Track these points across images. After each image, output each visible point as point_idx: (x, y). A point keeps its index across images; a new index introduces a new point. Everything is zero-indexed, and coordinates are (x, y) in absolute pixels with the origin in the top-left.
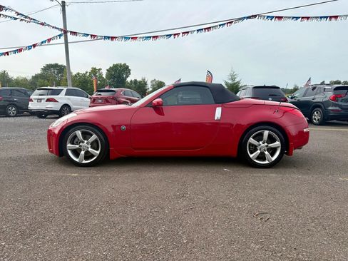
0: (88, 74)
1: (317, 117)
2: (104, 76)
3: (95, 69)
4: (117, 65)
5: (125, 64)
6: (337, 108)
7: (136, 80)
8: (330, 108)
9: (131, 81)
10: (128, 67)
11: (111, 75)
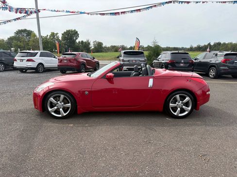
0: (49, 37)
1: (212, 73)
2: (60, 38)
3: (53, 33)
4: (69, 30)
5: (75, 30)
6: (226, 68)
7: (82, 41)
8: (222, 68)
9: (79, 42)
10: (77, 32)
11: (65, 37)
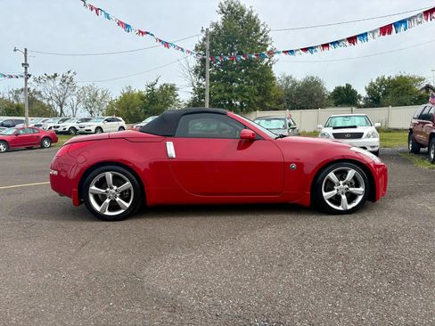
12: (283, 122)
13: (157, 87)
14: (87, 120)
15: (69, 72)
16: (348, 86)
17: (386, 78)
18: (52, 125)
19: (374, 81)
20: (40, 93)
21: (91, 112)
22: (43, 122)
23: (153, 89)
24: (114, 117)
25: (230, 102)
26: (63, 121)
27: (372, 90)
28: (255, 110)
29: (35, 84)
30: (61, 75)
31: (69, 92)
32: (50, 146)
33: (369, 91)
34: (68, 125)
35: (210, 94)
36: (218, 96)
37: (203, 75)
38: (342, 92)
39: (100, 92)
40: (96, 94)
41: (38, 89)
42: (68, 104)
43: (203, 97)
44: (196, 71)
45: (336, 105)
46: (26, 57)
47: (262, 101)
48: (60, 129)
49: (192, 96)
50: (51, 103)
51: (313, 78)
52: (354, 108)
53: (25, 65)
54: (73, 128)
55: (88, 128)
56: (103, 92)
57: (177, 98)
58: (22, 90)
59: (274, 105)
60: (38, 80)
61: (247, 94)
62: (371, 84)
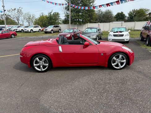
12: (96, 30)
13: (52, 13)
14: (27, 27)
15: (20, 8)
16: (122, 13)
17: (136, 10)
18: (15, 29)
19: (131, 11)
20: (10, 16)
21: (29, 23)
22: (12, 27)
23: (51, 15)
24: (37, 26)
25: (79, 20)
26: (19, 27)
27: (130, 14)
28: (87, 23)
29: (8, 12)
30: (17, 9)
31: (20, 15)
32: (14, 37)
33: (129, 14)
34: (20, 29)
35: (71, 17)
36: (74, 18)
37: (68, 10)
38: (120, 15)
39: (31, 15)
40: (30, 16)
41: (9, 14)
42: (20, 20)
43: (69, 18)
44: (66, 8)
45: (117, 20)
46: (3, 3)
47: (90, 19)
48: (18, 30)
49: (65, 17)
50: (14, 19)
51: (109, 10)
52: (123, 22)
53: (3, 6)
54: (22, 30)
55: (28, 30)
56: (33, 15)
57: (60, 17)
58: (4, 15)
59: (94, 21)
60: (9, 11)
61: (84, 17)
62: (130, 12)
